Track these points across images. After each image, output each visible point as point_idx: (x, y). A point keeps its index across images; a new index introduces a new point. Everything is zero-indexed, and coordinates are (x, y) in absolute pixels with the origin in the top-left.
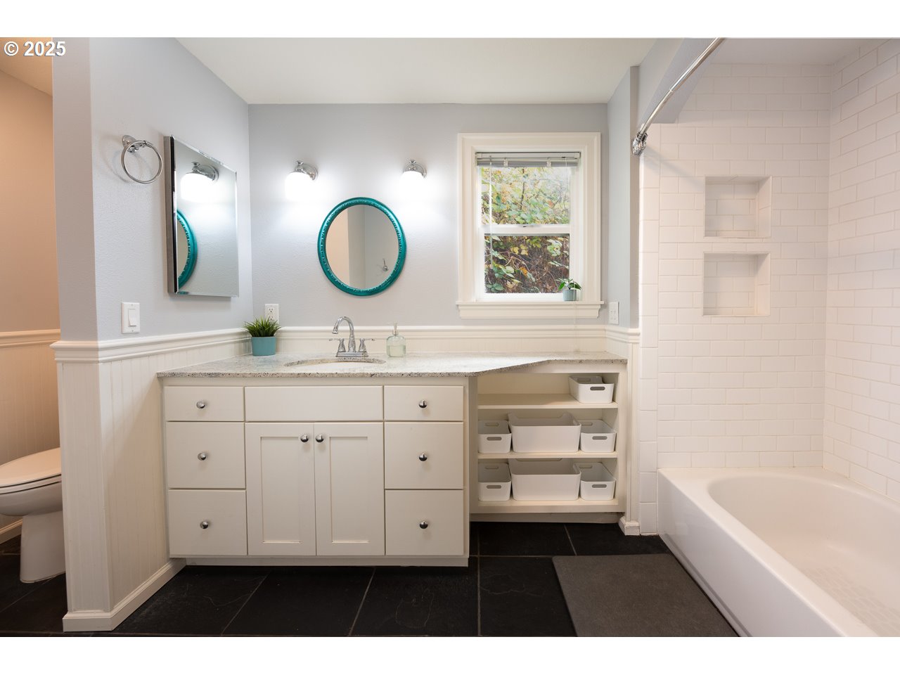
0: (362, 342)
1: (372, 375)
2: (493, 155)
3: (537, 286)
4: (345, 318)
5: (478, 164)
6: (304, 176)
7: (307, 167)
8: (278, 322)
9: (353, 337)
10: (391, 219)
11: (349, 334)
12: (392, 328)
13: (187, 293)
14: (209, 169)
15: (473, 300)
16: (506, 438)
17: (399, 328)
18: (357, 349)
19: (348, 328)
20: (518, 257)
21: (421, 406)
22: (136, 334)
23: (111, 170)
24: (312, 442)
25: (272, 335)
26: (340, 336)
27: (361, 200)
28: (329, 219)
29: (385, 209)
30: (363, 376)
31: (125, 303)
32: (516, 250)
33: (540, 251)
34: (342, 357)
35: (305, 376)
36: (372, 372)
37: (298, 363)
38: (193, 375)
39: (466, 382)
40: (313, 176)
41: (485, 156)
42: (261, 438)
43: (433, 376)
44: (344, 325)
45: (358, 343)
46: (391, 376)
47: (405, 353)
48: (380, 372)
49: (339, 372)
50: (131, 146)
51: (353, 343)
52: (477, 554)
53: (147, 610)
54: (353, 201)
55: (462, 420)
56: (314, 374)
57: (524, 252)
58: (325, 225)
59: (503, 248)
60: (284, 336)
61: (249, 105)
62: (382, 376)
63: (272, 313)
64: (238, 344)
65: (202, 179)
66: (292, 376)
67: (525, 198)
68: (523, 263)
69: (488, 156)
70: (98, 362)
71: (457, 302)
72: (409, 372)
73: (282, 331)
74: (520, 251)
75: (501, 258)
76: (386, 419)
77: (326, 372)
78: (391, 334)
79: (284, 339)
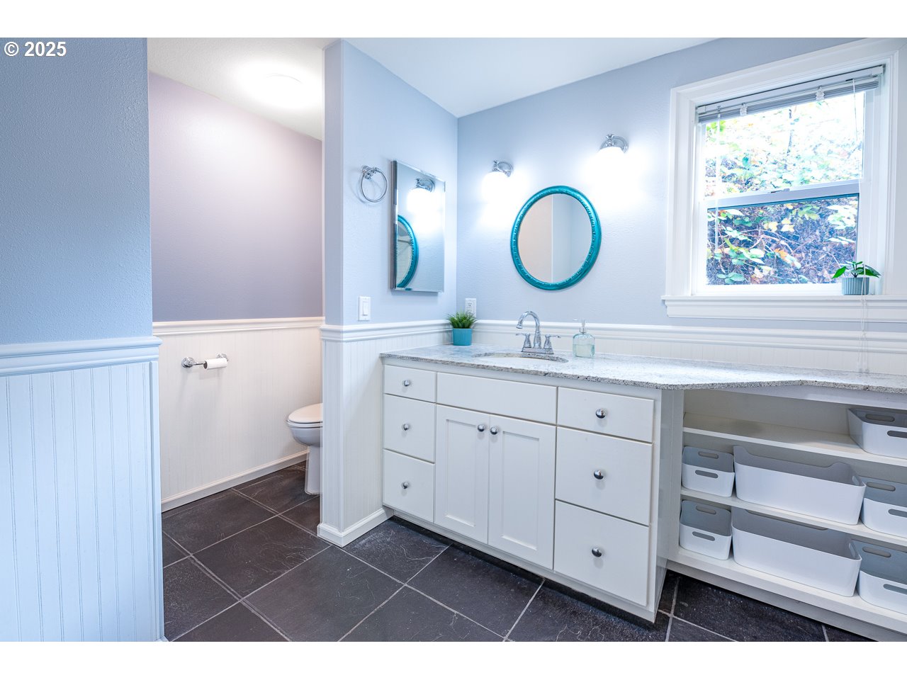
0: (548, 338)
1: (546, 374)
2: (722, 105)
3: (807, 274)
4: (532, 313)
5: (701, 120)
6: (500, 175)
7: (504, 165)
8: (475, 315)
9: (539, 333)
10: (584, 206)
11: (534, 329)
12: (580, 325)
13: (410, 289)
14: (428, 183)
15: (687, 294)
16: (726, 478)
17: (587, 325)
18: (542, 346)
19: (534, 323)
20: (775, 236)
21: (598, 416)
22: (367, 321)
23: (355, 195)
24: (487, 433)
25: (468, 327)
26: (525, 331)
27: (553, 190)
28: (521, 213)
29: (578, 195)
30: (536, 373)
31: (361, 297)
32: (773, 226)
33: (814, 225)
34: (528, 353)
35: (484, 367)
36: (547, 371)
37: (486, 355)
38: (402, 358)
39: (659, 395)
40: (508, 174)
41: (709, 108)
42: (448, 420)
43: (614, 382)
44: (527, 320)
45: (543, 340)
46: (566, 377)
47: (593, 353)
48: (555, 371)
49: (514, 367)
50: (368, 173)
51: (538, 338)
52: (670, 613)
53: (364, 541)
54: (545, 192)
55: (650, 441)
56: (491, 367)
57: (787, 227)
58: (518, 220)
59: (750, 225)
60: (477, 329)
61: (459, 120)
62: (556, 376)
63: (471, 306)
64: (441, 334)
65: (422, 192)
66: (473, 366)
67: (794, 153)
68: (783, 242)
69: (715, 107)
70: (343, 341)
71: (663, 297)
72: (586, 375)
73: (477, 324)
74: (780, 227)
75: (742, 238)
76: (559, 423)
77: (502, 366)
78: (578, 332)
79: (477, 332)
